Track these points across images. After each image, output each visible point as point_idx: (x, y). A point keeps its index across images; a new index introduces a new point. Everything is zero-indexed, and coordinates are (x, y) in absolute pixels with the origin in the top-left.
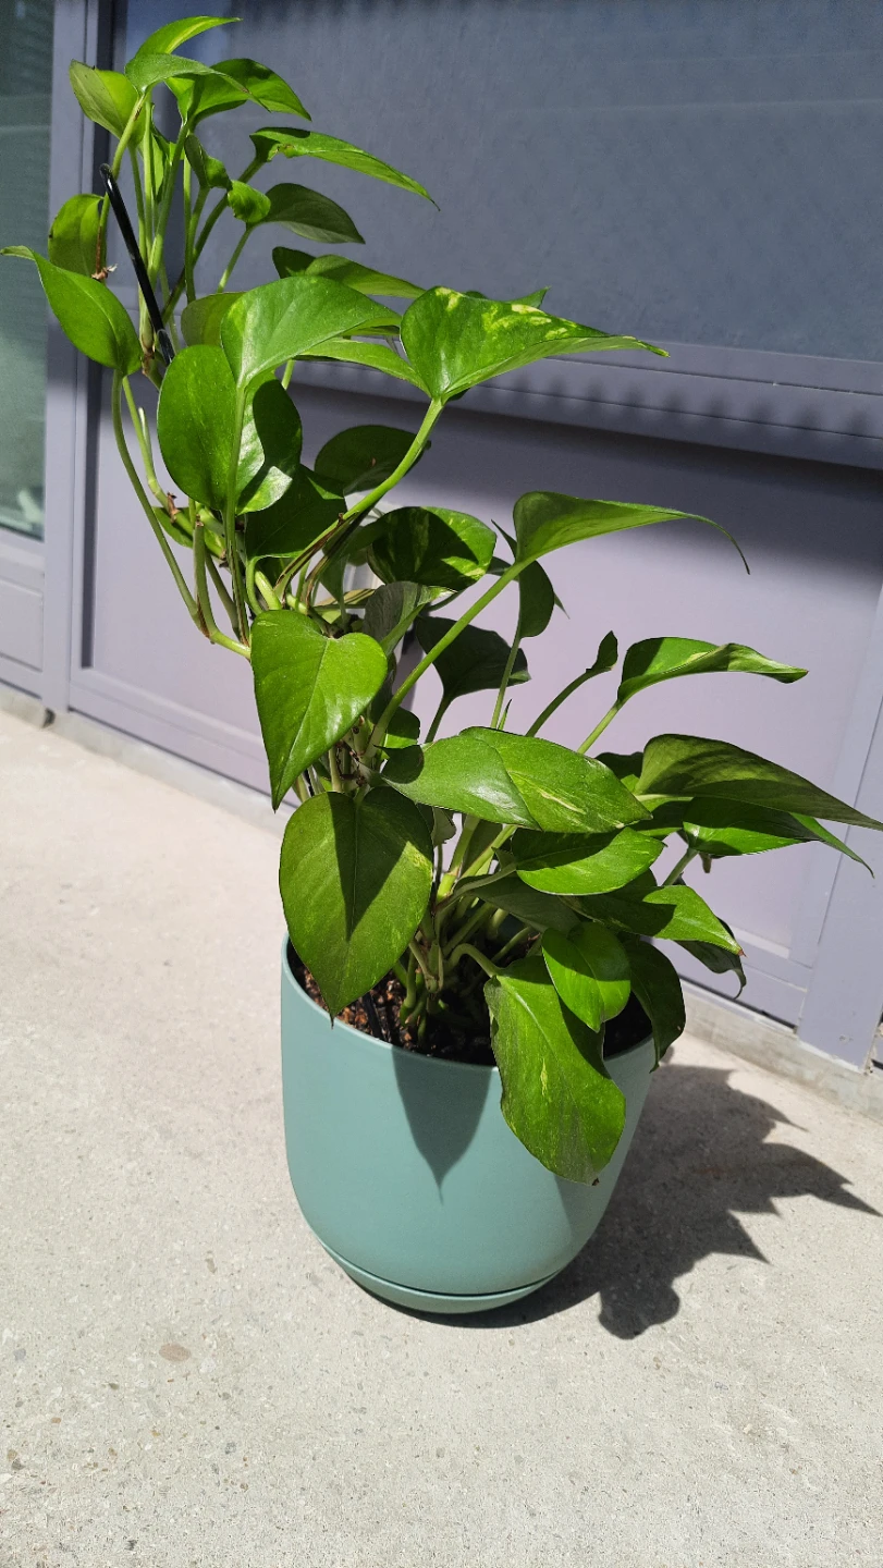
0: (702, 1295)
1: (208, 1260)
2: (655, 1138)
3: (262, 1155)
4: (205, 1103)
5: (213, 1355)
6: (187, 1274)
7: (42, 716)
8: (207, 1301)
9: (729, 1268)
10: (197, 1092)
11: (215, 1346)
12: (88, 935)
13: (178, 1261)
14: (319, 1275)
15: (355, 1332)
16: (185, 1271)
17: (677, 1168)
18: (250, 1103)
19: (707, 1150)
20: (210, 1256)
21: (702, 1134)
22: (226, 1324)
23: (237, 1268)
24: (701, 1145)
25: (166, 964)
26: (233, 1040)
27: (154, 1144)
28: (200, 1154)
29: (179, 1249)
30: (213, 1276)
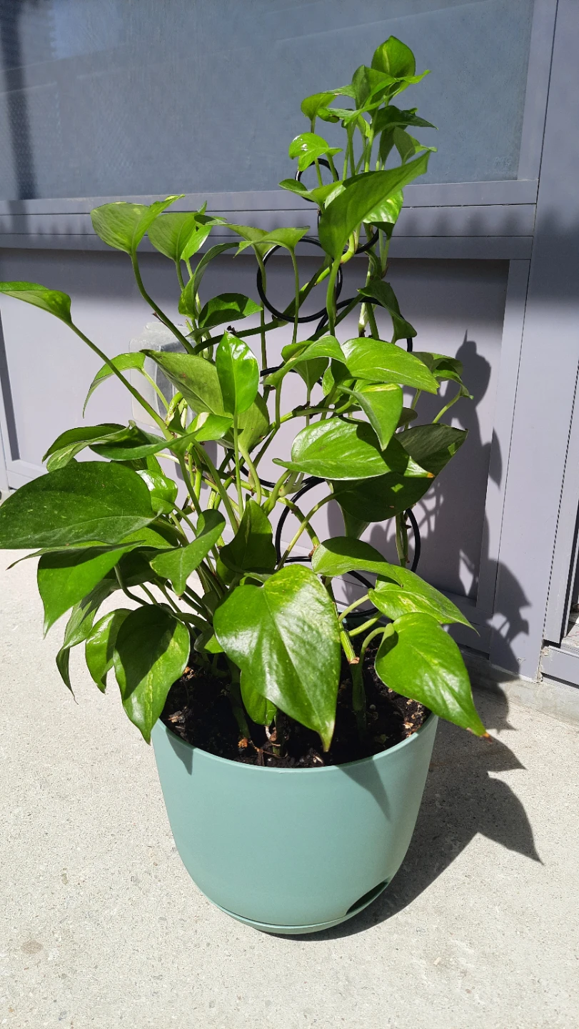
1: (62, 875)
5: (59, 946)
6: (48, 887)
8: (58, 906)
11: (60, 939)
13: (41, 879)
14: (140, 877)
15: (161, 918)
16: (46, 885)
20: (65, 872)
22: (71, 921)
23: (82, 879)
27: (35, 792)
28: (66, 797)
29: (42, 868)
30: (64, 886)
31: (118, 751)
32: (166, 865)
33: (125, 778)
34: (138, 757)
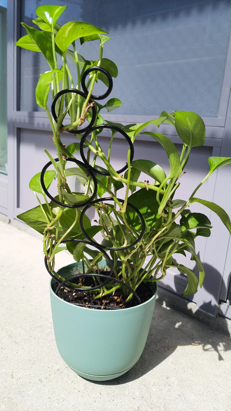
0: (157, 386)
1: (11, 375)
2: (152, 337)
3: (35, 343)
4: (23, 328)
5: (5, 404)
6: (5, 379)
7: (8, 221)
8: (8, 387)
9: (167, 378)
10: (22, 324)
11: (7, 401)
12: (4, 280)
13: (3, 375)
14: (43, 380)
15: (49, 398)
16: (4, 378)
17: (157, 346)
18: (36, 327)
19: (167, 341)
20: (13, 373)
21: (167, 336)
22: (12, 394)
23: (19, 377)
24: (165, 339)
25: (23, 287)
26: (36, 309)
27: (6, 340)
28: (18, 343)
29: (4, 371)
30: (12, 379)
31: (41, 327)
32: (54, 376)
33: (42, 338)
34: (49, 330)
